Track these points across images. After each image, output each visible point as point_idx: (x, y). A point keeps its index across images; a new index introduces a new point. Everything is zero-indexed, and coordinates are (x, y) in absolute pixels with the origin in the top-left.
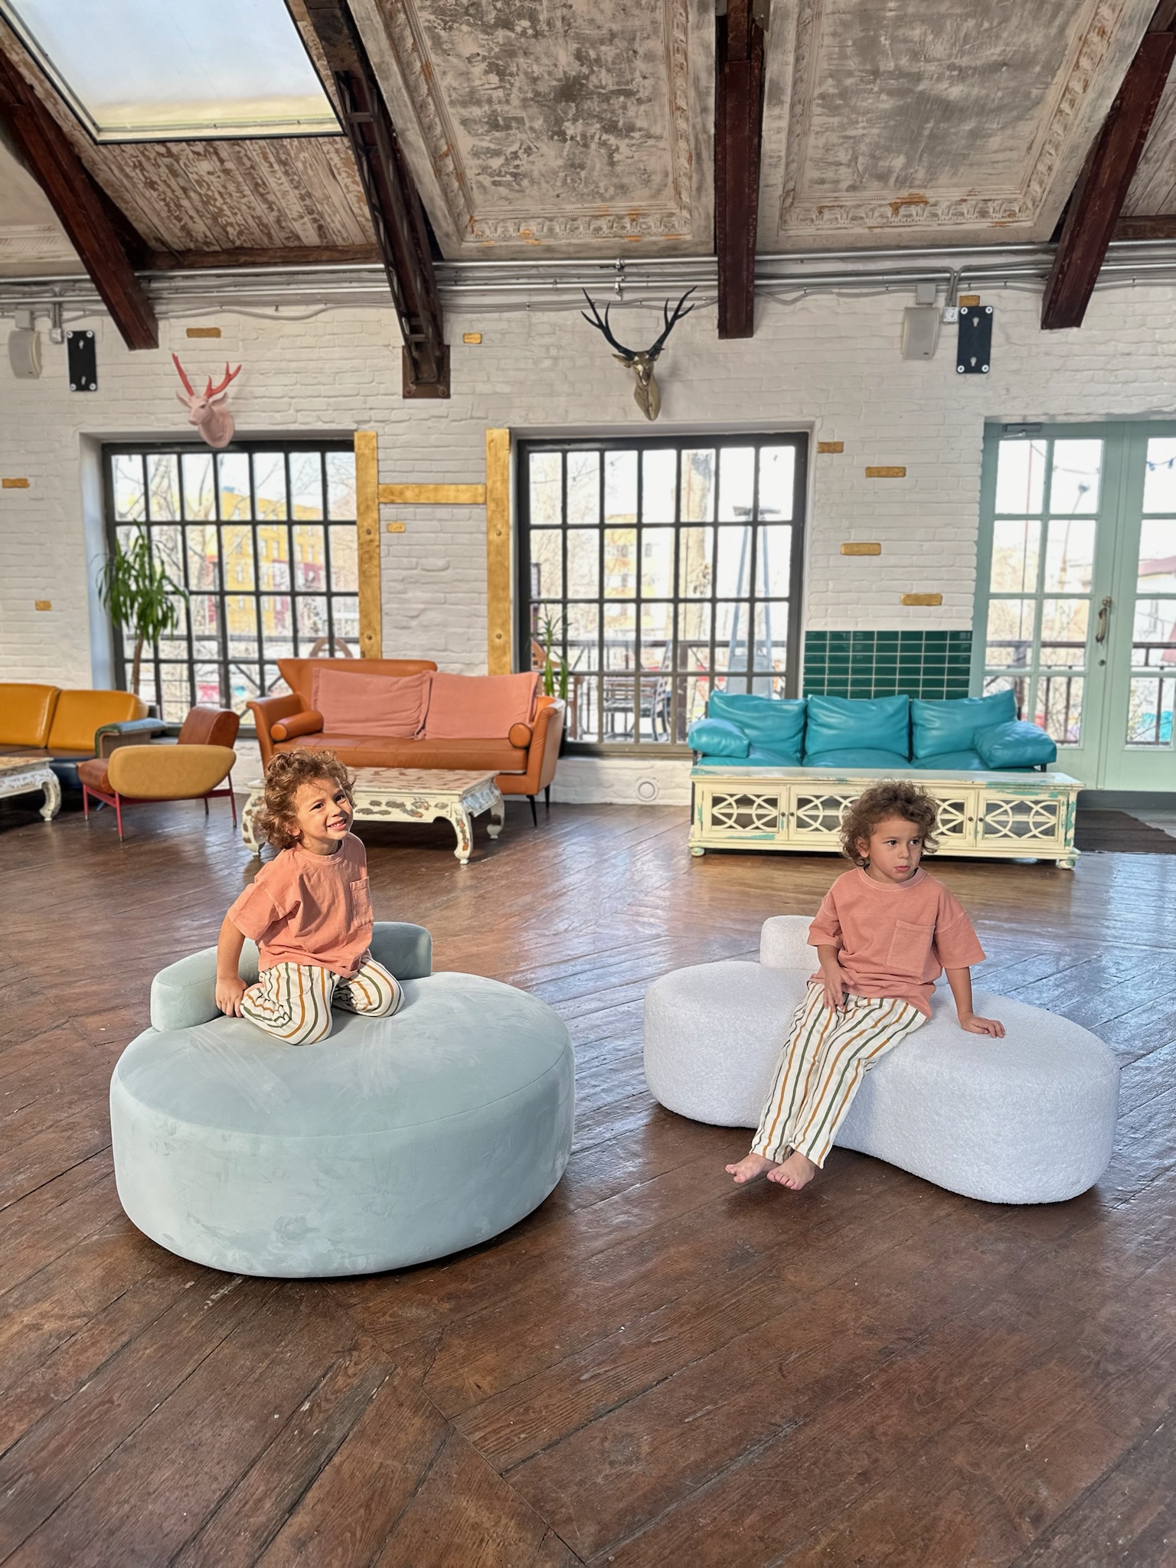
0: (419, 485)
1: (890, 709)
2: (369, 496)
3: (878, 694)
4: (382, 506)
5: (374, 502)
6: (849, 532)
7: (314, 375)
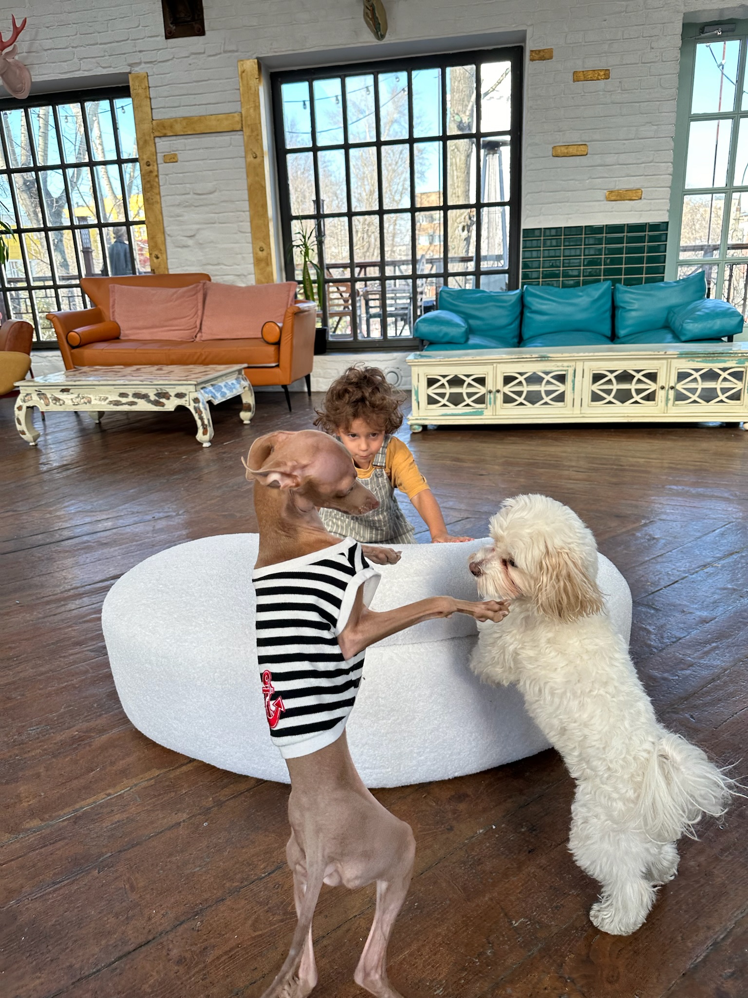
0: (185, 118)
1: (597, 294)
2: (146, 132)
3: (586, 283)
4: (157, 140)
5: (150, 137)
6: (559, 135)
7: (90, 24)
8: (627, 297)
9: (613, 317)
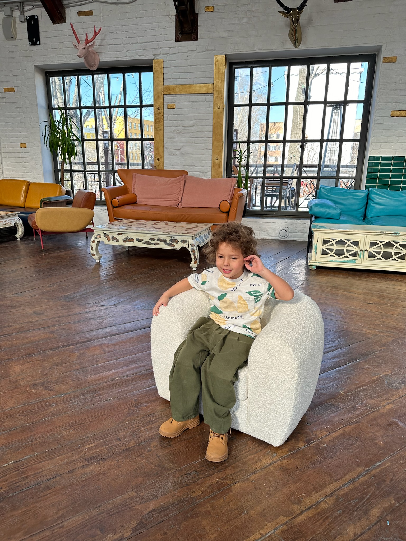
0: (182, 85)
4: (165, 96)
5: (161, 94)
6: (396, 105)
7: (135, 32)
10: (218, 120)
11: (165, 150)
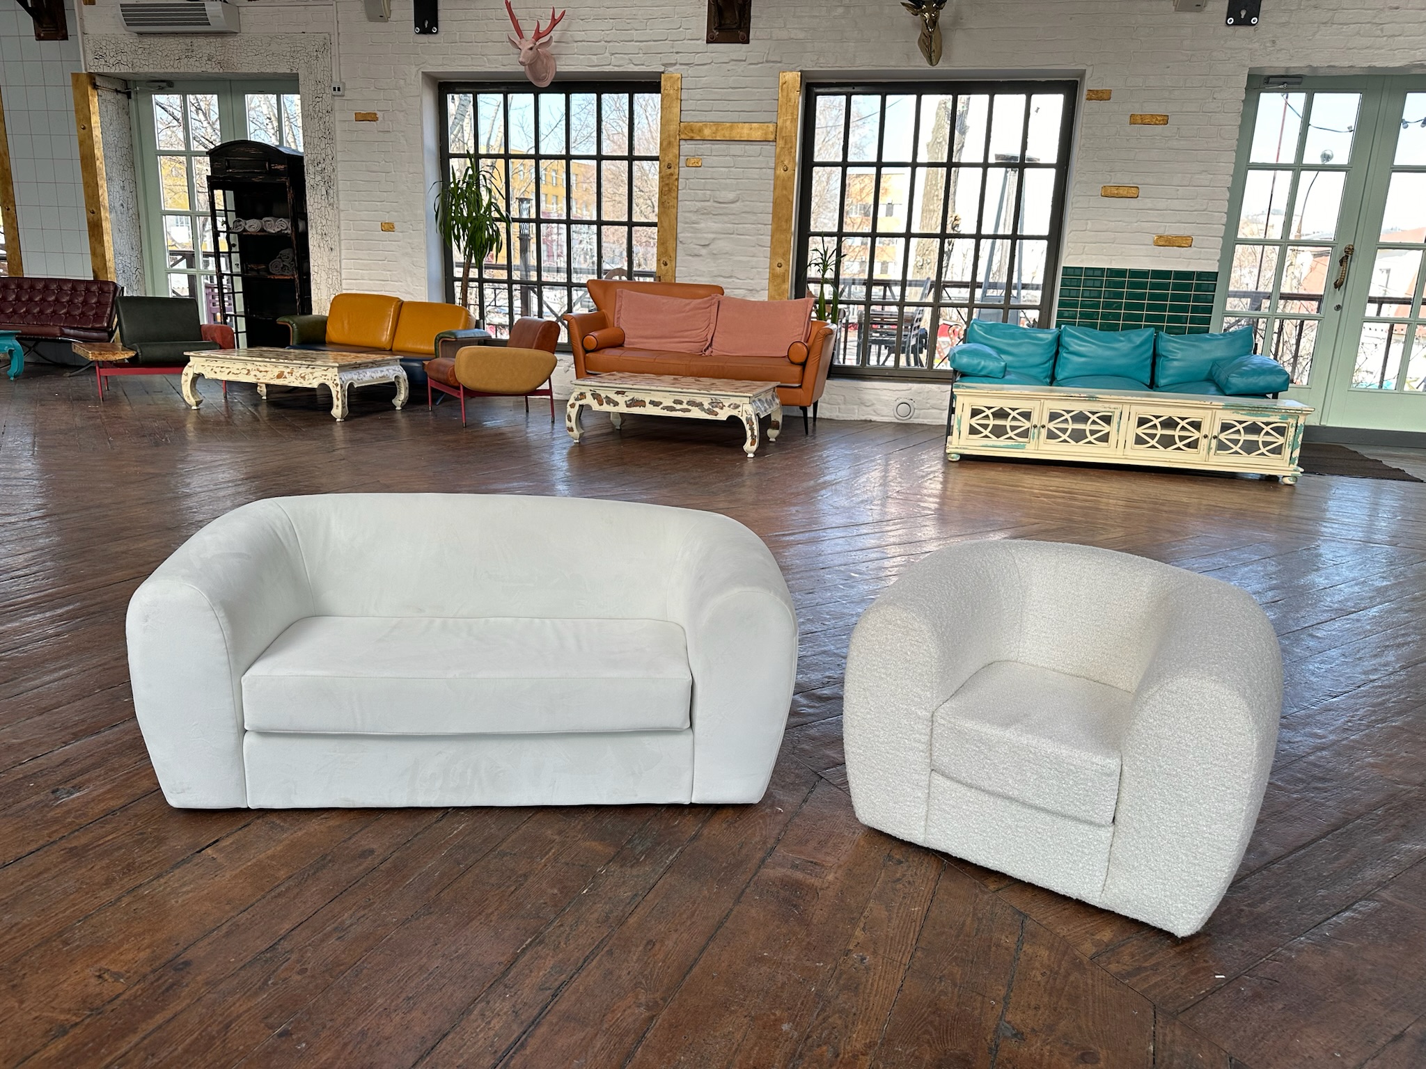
0: (717, 123)
1: (1138, 341)
2: (672, 133)
3: (1125, 328)
4: (682, 142)
5: (676, 139)
6: (1110, 176)
7: (628, 21)
8: (1171, 346)
9: (1154, 365)
10: (784, 192)
11: (680, 246)
